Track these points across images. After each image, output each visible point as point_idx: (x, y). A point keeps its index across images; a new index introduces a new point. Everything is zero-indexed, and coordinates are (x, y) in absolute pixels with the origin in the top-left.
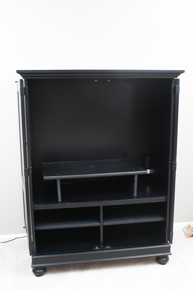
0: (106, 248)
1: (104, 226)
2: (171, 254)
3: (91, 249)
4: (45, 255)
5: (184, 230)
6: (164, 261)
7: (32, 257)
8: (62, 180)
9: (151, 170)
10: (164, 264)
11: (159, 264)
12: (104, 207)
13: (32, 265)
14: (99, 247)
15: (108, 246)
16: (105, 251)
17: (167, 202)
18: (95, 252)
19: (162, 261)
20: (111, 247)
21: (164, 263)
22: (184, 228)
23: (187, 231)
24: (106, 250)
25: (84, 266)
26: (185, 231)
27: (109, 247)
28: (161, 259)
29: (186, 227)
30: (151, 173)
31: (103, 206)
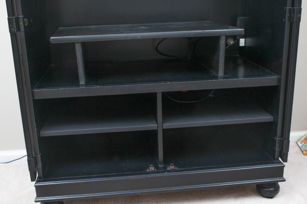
0: (168, 169)
1: (164, 131)
2: (284, 181)
3: (141, 170)
4: (58, 180)
5: (299, 143)
6: (271, 192)
7: (35, 184)
8: (84, 44)
9: (247, 39)
10: (272, 198)
11: (262, 197)
12: (164, 95)
13: (36, 199)
14: (156, 167)
15: (172, 165)
16: (166, 174)
17: (280, 85)
18: (149, 176)
19: (267, 191)
20: (178, 167)
21: (271, 196)
22: (298, 141)
23: (304, 145)
24: (168, 171)
25: (131, 200)
26: (300, 145)
27: (173, 167)
28: (267, 189)
29: (301, 138)
30: (246, 45)
31: (162, 93)
